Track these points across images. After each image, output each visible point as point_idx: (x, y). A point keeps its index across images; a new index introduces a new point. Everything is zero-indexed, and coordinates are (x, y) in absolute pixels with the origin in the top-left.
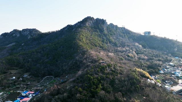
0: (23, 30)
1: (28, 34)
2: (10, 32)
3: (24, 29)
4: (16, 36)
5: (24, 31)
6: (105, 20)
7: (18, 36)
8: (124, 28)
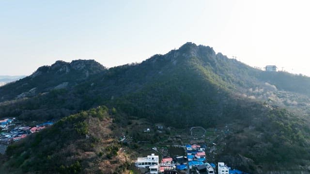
0: (73, 62)
1: (84, 68)
2: (53, 65)
3: (74, 60)
4: (64, 72)
5: (75, 63)
6: (212, 48)
7: (67, 71)
8: (236, 60)
